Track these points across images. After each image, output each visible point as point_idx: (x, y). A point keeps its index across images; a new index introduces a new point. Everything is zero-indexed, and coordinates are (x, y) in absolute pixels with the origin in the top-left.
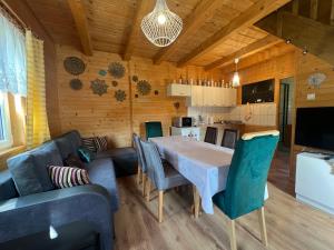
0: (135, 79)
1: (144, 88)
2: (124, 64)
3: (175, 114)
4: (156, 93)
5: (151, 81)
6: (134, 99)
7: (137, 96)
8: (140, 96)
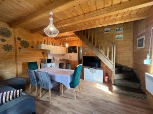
0: (19, 39)
1: (25, 44)
2: (11, 30)
3: (42, 57)
4: (32, 47)
5: (29, 41)
6: (18, 50)
7: (20, 48)
8: (22, 48)
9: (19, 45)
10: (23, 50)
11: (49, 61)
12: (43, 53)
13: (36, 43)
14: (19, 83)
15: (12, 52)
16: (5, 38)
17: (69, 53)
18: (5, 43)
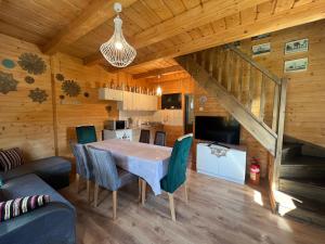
0: (60, 77)
1: (72, 89)
2: (45, 58)
3: (107, 117)
4: (87, 95)
5: (80, 82)
6: (58, 101)
7: (62, 97)
8: (67, 98)
9: (59, 91)
10: (68, 101)
11: (121, 125)
12: (109, 109)
13: (93, 86)
14: (57, 168)
15: (47, 105)
16: (32, 76)
17: (163, 108)
18: (33, 86)
